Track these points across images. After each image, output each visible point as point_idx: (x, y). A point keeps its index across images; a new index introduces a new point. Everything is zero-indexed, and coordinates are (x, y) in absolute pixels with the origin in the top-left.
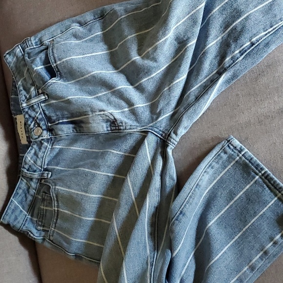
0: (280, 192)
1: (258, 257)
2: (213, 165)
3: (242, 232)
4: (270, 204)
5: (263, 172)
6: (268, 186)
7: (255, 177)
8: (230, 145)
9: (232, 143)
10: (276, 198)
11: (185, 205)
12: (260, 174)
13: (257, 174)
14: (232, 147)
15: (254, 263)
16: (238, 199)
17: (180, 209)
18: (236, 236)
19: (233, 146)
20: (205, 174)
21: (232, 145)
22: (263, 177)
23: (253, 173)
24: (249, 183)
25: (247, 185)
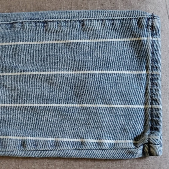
0: (152, 104)
1: (72, 140)
2: (116, 22)
3: (81, 105)
4: (131, 106)
5: (154, 72)
6: (146, 89)
7: (142, 70)
8: (151, 20)
9: (155, 20)
10: (142, 107)
11: (54, 21)
12: (150, 72)
13: (147, 69)
14: (150, 23)
15: (63, 142)
16: (106, 74)
17: (47, 20)
18: (72, 103)
19: (152, 24)
20: (100, 22)
21: (152, 22)
22: (150, 77)
23: (144, 66)
24: (132, 70)
25: (128, 70)
